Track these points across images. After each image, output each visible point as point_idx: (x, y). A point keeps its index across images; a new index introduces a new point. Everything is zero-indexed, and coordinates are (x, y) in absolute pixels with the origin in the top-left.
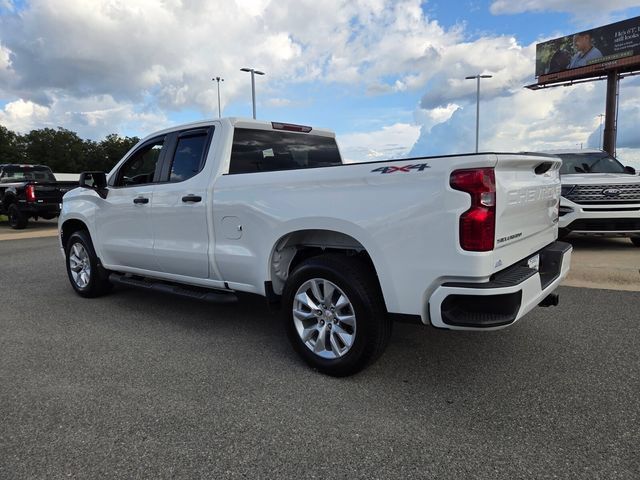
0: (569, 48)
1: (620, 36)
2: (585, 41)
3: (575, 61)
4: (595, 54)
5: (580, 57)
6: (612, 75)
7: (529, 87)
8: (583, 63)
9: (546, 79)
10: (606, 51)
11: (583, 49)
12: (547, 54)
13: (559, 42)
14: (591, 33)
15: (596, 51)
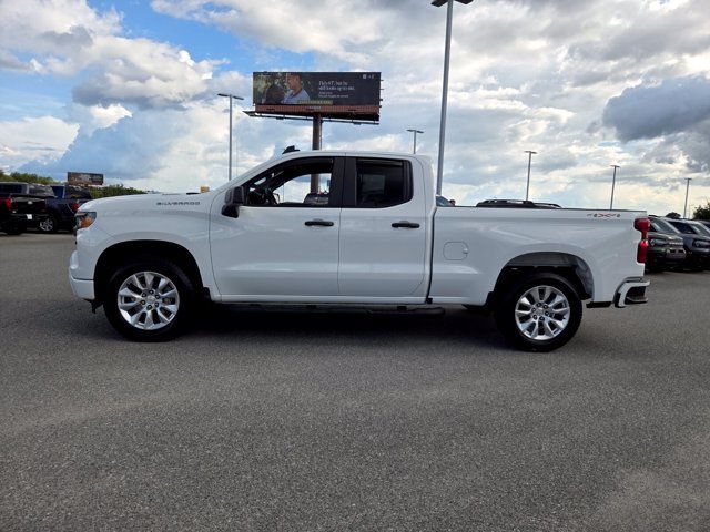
0: (282, 83)
1: (323, 85)
2: (295, 81)
3: (287, 98)
4: (304, 97)
5: (293, 96)
6: (317, 118)
7: (247, 113)
8: (294, 101)
9: (264, 108)
10: (314, 96)
11: (294, 88)
12: (263, 85)
13: (273, 76)
14: (300, 75)
15: (304, 93)
